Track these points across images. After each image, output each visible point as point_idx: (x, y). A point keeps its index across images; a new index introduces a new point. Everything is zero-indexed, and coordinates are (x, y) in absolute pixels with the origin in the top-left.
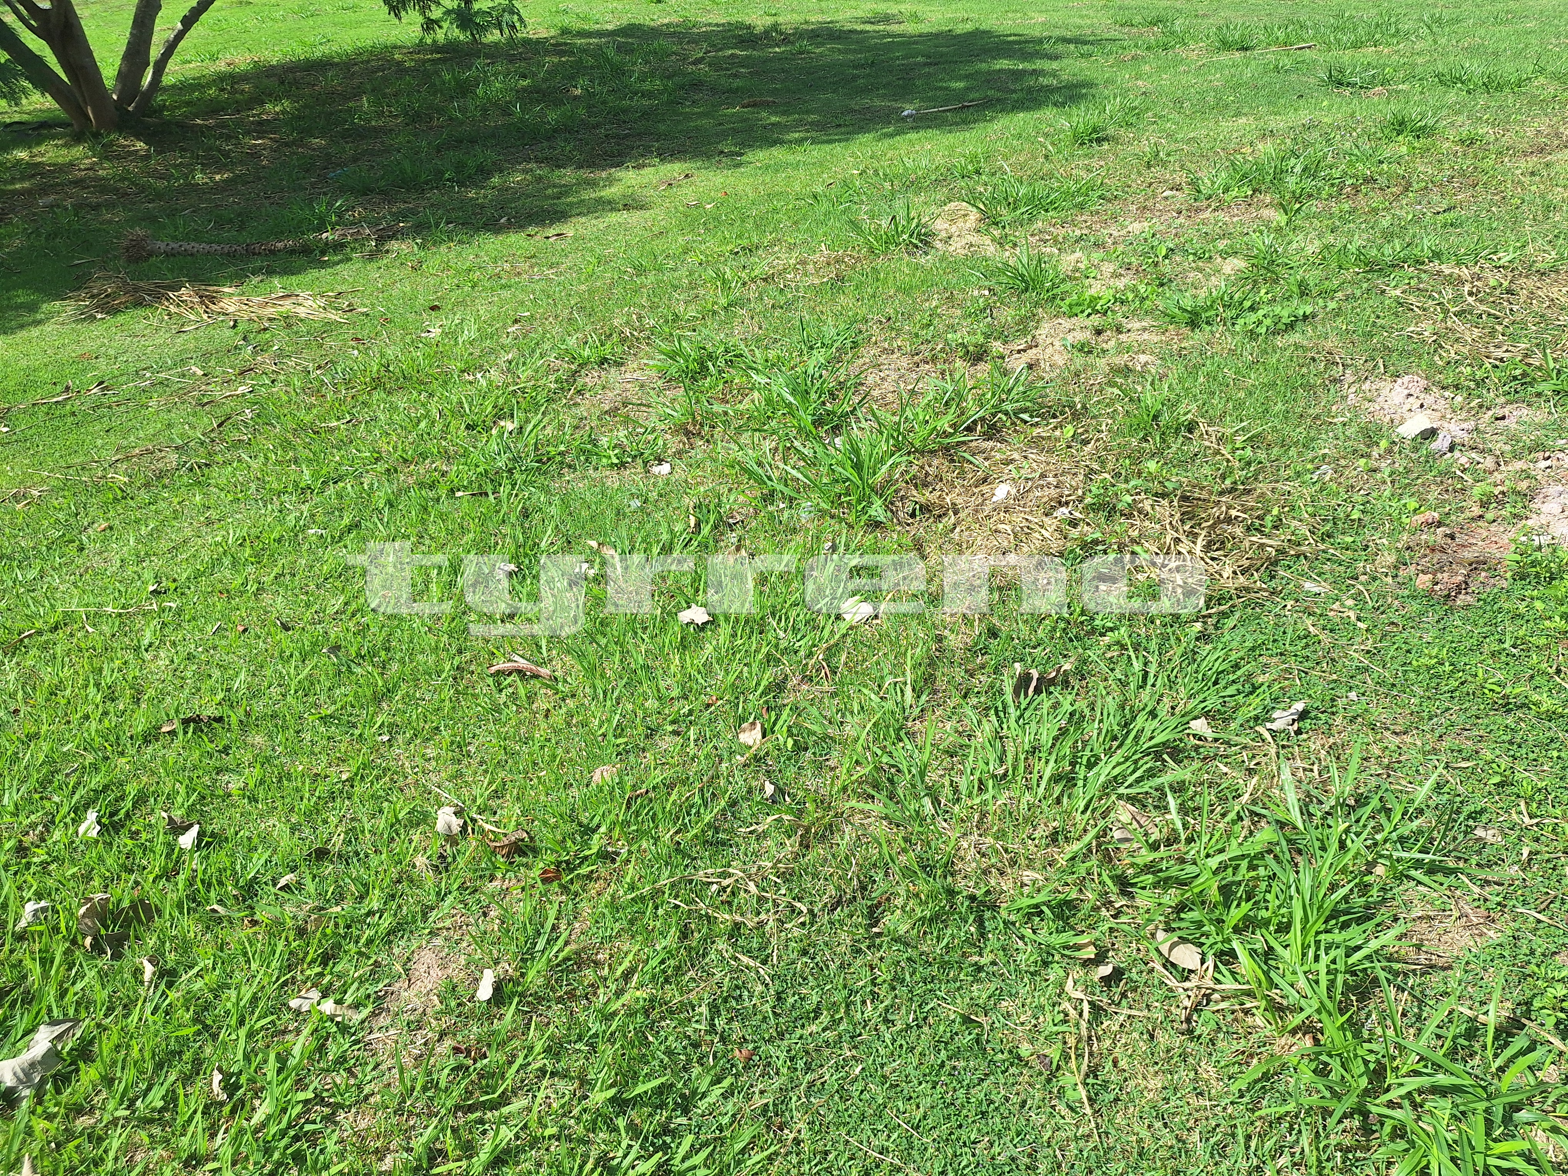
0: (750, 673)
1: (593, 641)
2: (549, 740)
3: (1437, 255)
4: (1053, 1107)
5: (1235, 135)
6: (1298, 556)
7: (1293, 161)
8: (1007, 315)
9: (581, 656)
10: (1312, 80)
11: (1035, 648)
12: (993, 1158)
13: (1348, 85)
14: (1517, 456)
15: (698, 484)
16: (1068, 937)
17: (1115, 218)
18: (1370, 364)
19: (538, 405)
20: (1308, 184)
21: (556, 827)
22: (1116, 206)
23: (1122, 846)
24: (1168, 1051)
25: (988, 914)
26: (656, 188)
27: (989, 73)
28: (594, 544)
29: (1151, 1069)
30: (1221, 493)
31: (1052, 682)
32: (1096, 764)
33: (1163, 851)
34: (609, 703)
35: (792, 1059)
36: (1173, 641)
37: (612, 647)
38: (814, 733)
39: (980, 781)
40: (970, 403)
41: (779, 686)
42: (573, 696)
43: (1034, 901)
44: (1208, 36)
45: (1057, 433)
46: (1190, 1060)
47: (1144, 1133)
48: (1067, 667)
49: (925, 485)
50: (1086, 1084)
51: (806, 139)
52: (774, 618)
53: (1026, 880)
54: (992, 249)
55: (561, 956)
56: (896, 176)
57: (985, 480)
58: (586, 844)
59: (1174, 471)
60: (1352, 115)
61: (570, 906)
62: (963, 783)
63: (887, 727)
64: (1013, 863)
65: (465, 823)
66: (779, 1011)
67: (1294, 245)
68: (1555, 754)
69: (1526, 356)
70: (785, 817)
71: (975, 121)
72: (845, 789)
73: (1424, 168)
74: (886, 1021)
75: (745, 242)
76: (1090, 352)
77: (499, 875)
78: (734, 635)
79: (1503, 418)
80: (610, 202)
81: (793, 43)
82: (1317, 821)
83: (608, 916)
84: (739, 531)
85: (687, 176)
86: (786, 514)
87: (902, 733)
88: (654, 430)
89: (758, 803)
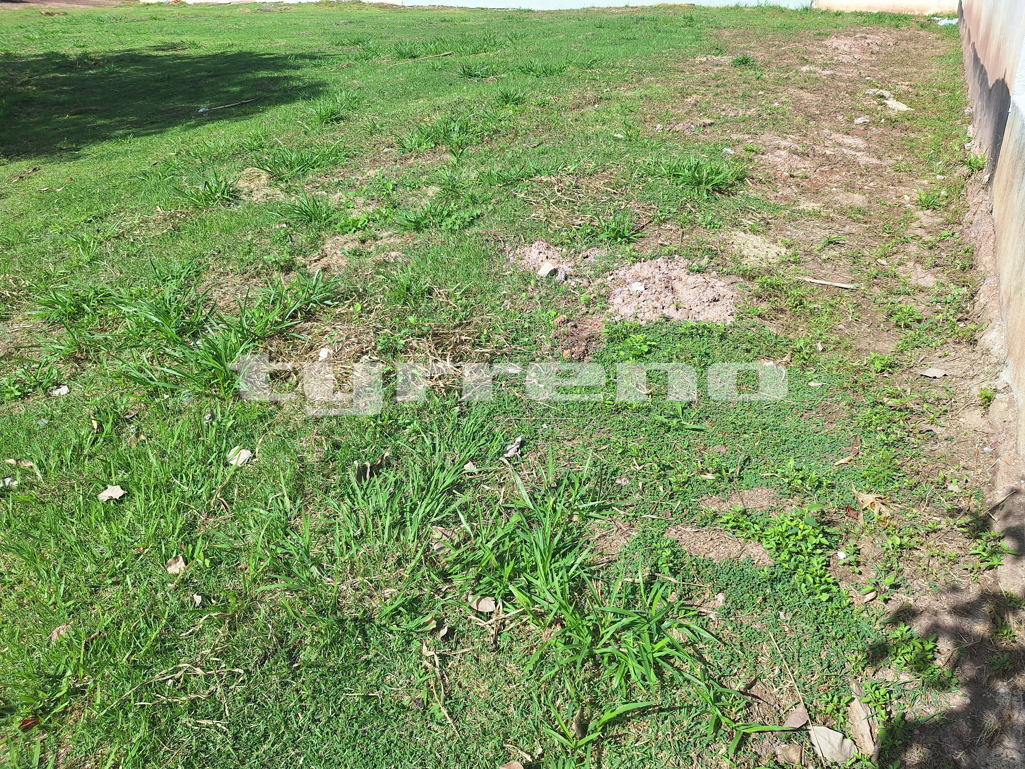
0: (167, 523)
1: (28, 536)
3: (538, 171)
4: (430, 728)
5: (419, 110)
6: (502, 355)
7: (453, 124)
8: (302, 238)
9: (19, 550)
10: (456, 75)
11: (365, 448)
13: (475, 76)
14: (598, 277)
15: (94, 395)
16: (420, 620)
17: (357, 168)
18: (517, 238)
20: (464, 137)
21: (27, 685)
22: (357, 161)
23: (440, 553)
24: (488, 665)
25: (367, 626)
26: (9, 181)
27: (256, 80)
28: (12, 461)
29: (481, 680)
30: (455, 328)
31: (380, 466)
32: (415, 508)
33: (463, 548)
34: (53, 579)
36: (445, 421)
37: (46, 535)
38: (225, 550)
39: (347, 543)
40: (290, 301)
41: (191, 526)
42: (20, 582)
43: (394, 607)
44: (391, 51)
45: (351, 309)
46: (501, 665)
47: (484, 720)
48: (387, 454)
49: (271, 360)
50: (445, 706)
51: (129, 134)
52: (177, 478)
53: (387, 595)
54: (282, 196)
56: (203, 154)
57: (311, 348)
58: (57, 689)
59: (426, 319)
60: (481, 94)
61: (53, 739)
62: (336, 549)
63: (276, 529)
64: (377, 588)
66: (237, 746)
67: (464, 175)
68: (644, 429)
69: (591, 221)
70: (213, 615)
71: (252, 113)
72: (255, 580)
73: (523, 122)
74: (314, 721)
75: (95, 213)
76: (361, 255)
78: (148, 499)
79: (587, 257)
81: (102, 67)
82: (539, 501)
83: (87, 734)
84: (136, 423)
85: (35, 170)
86: (171, 402)
87: (288, 530)
88: (47, 363)
89: (193, 611)
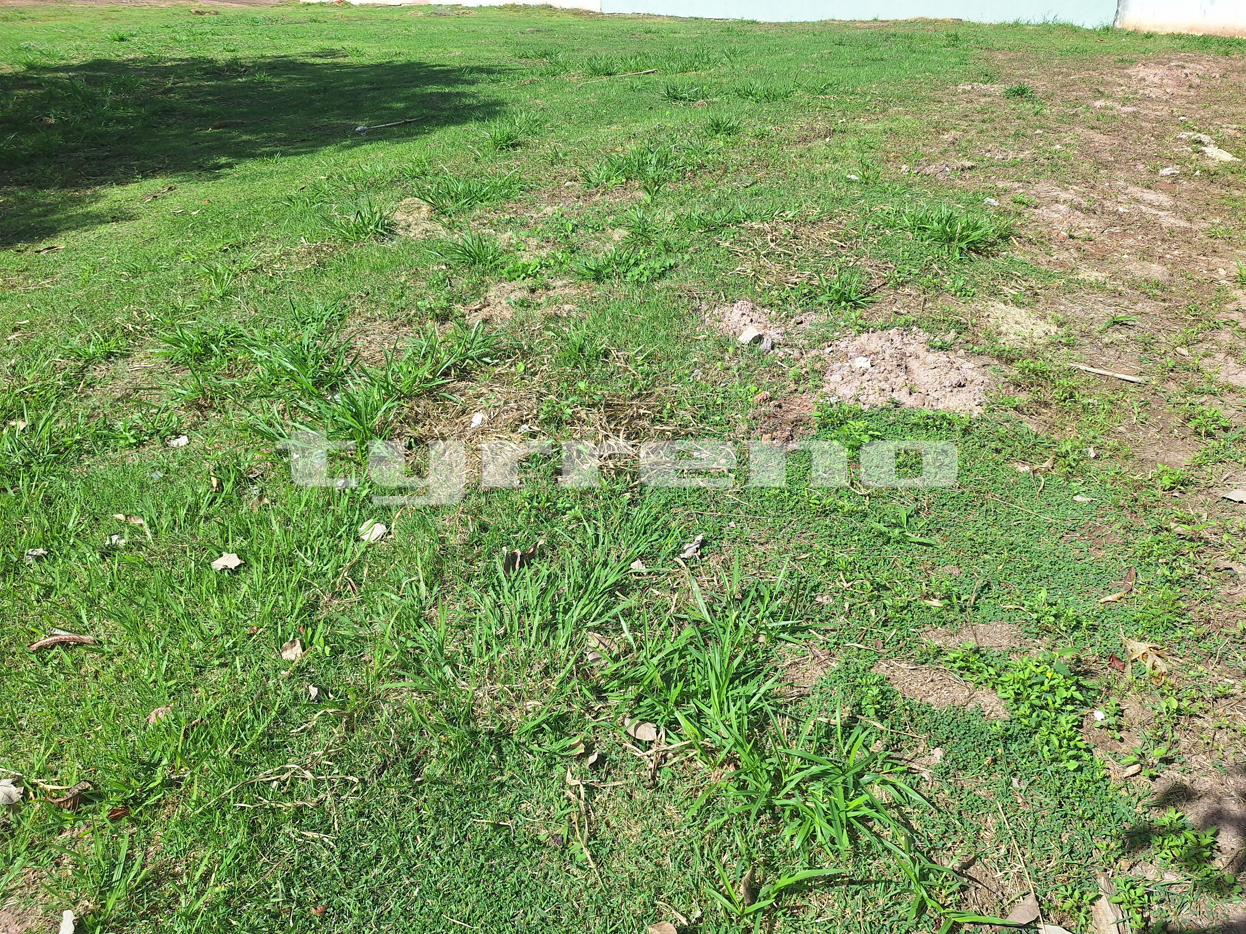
0: (285, 600)
1: (132, 602)
2: (102, 698)
3: (749, 216)
4: (568, 871)
5: (610, 138)
6: (687, 435)
7: (650, 156)
8: (462, 283)
9: (122, 618)
10: (658, 97)
11: (517, 533)
12: (528, 924)
13: (681, 98)
14: (812, 347)
15: (216, 449)
16: (566, 742)
17: (533, 204)
18: (717, 296)
19: (47, 403)
20: (662, 171)
21: (119, 770)
22: (533, 195)
23: (595, 665)
24: (643, 803)
25: (504, 742)
26: (141, 201)
27: (423, 95)
28: (121, 517)
29: (633, 821)
30: (632, 399)
31: (533, 556)
32: (570, 609)
33: (622, 662)
34: (155, 653)
35: (360, 901)
36: (612, 509)
37: (152, 604)
38: (348, 638)
39: (487, 643)
40: (443, 355)
41: (313, 606)
42: (120, 654)
43: (536, 722)
44: (583, 66)
45: (513, 369)
46: (658, 806)
47: (633, 868)
48: (541, 542)
49: (417, 422)
50: (588, 846)
51: (276, 152)
52: (301, 551)
53: (529, 708)
54: (444, 233)
55: (138, 879)
56: (357, 179)
57: (463, 412)
58: (150, 778)
59: (599, 387)
60: (686, 121)
61: (142, 834)
62: (474, 648)
63: (408, 618)
64: (518, 698)
65: (26, 790)
66: (344, 867)
67: (658, 217)
68: (856, 538)
69: (810, 279)
70: (329, 711)
71: (417, 134)
72: (379, 676)
73: (735, 157)
74: (434, 847)
75: (232, 241)
76: (529, 306)
77: (68, 826)
78: (266, 572)
79: (801, 322)
80: (98, 216)
81: (253, 74)
82: (719, 614)
83: (180, 833)
84: (260, 484)
85: (170, 189)
87: (421, 621)
88: (167, 409)
89: (306, 705)
